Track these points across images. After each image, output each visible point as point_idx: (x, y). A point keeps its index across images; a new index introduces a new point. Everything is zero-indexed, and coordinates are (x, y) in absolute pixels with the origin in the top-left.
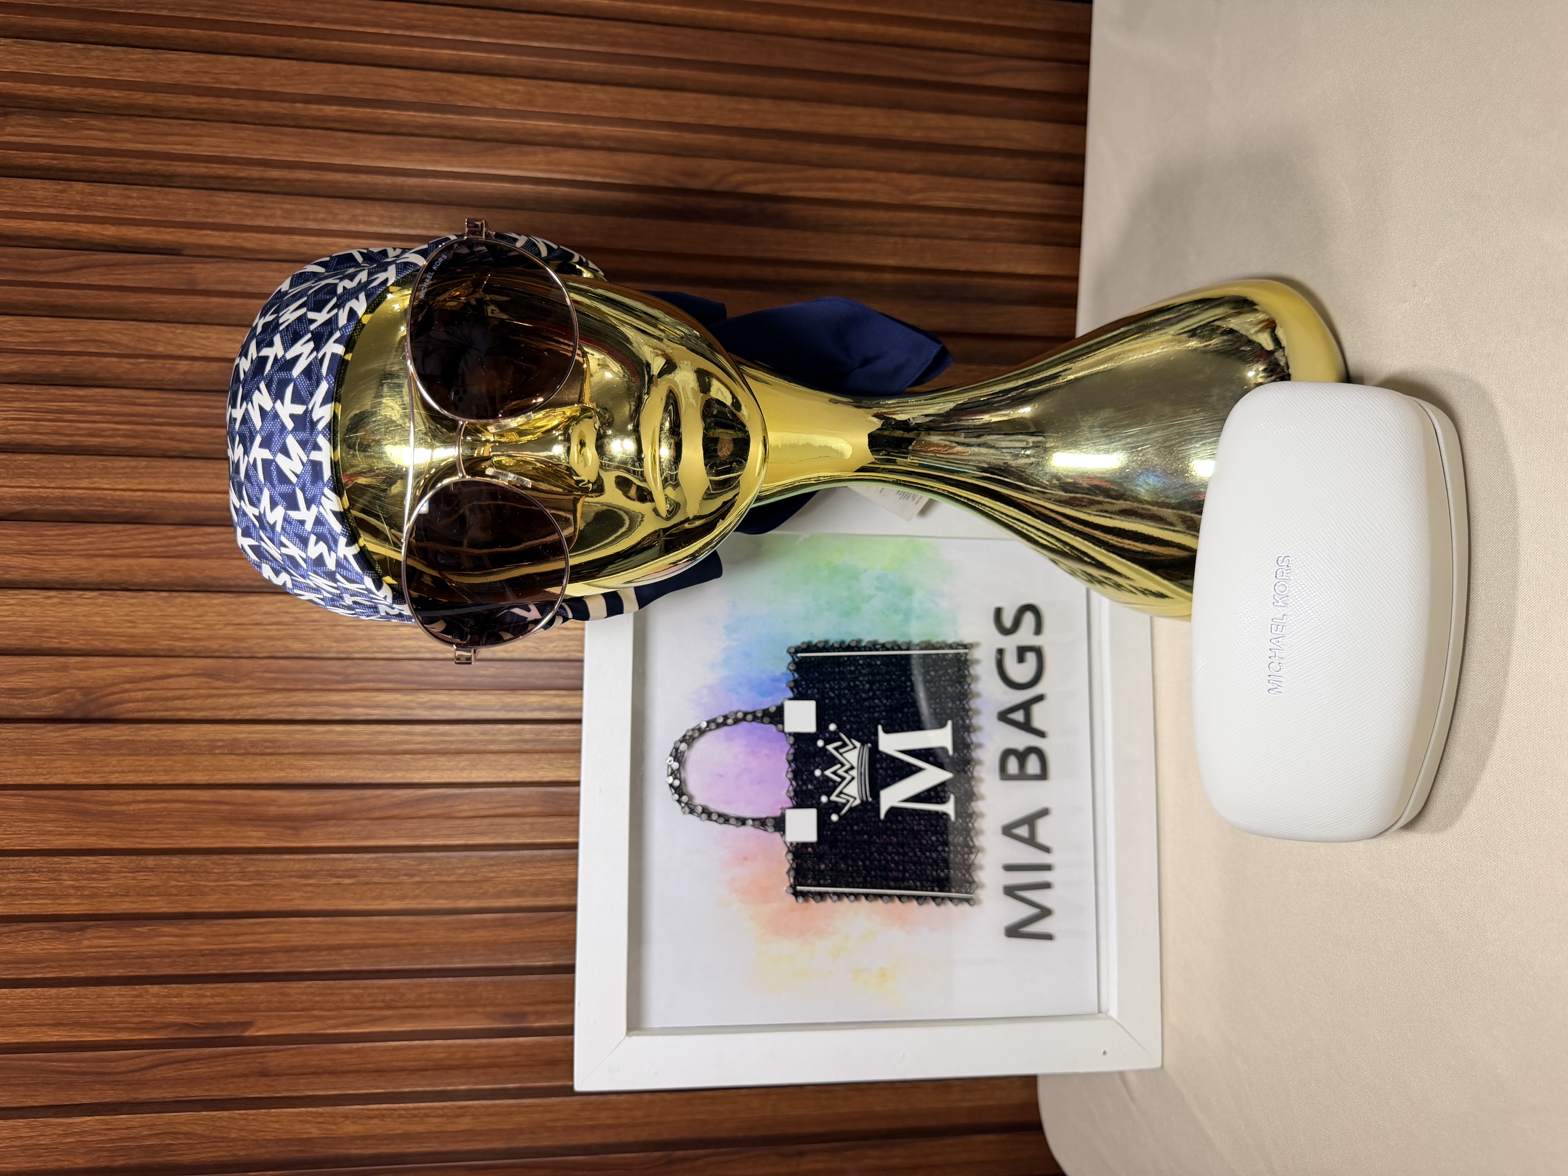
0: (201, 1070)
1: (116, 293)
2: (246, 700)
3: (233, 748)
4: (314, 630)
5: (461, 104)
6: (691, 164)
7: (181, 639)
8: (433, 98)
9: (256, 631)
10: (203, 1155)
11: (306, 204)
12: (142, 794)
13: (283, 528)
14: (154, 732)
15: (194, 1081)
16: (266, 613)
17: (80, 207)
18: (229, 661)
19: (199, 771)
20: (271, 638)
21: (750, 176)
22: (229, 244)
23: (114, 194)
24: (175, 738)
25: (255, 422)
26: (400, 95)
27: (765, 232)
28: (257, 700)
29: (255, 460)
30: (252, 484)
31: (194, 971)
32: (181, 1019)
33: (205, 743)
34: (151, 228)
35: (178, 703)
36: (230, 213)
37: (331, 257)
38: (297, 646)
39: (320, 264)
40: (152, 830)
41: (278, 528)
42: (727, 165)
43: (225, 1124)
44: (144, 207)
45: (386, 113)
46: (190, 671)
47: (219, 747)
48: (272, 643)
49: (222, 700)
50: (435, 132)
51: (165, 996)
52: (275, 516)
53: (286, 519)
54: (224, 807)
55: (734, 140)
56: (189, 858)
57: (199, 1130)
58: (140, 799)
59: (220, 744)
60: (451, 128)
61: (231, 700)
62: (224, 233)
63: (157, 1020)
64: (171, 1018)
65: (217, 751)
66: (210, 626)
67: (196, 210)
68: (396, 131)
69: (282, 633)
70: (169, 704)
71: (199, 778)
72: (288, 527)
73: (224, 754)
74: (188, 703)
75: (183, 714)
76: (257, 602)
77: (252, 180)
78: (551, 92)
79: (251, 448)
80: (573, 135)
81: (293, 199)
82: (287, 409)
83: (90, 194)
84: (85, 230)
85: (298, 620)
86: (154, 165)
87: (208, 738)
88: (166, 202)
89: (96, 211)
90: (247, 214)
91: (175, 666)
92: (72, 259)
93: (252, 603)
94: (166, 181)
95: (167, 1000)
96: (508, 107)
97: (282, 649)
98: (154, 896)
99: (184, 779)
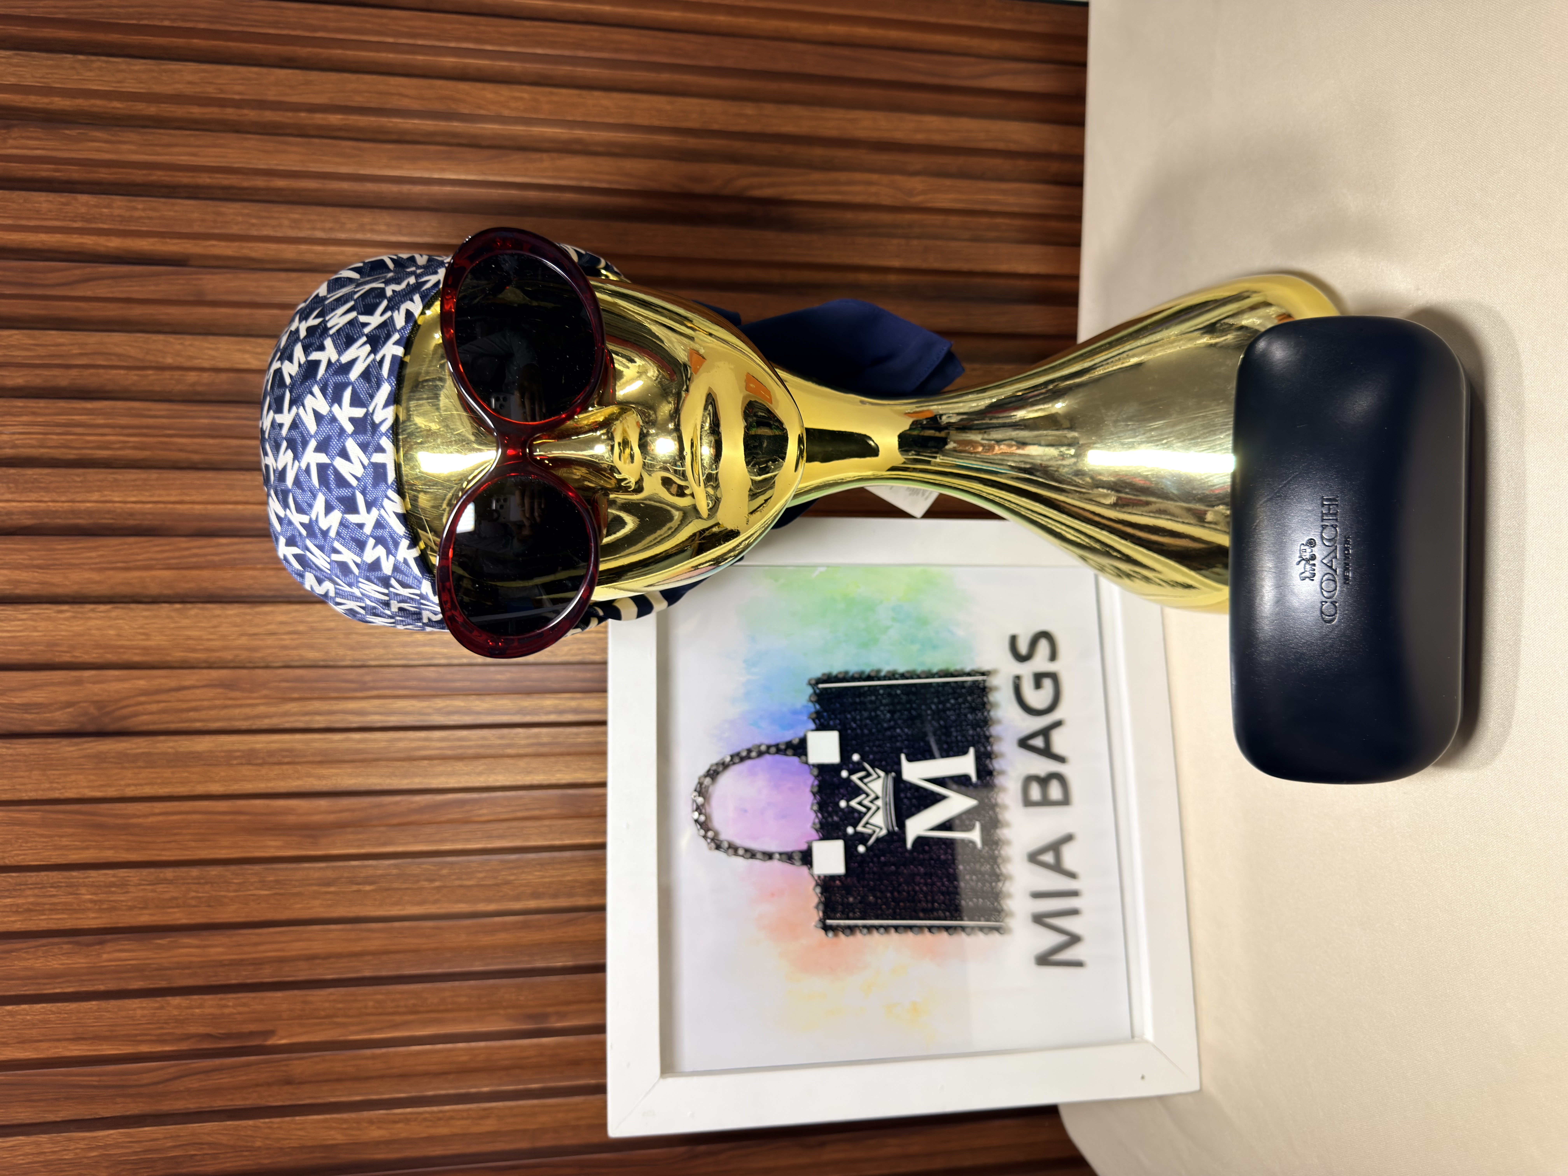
0: (225, 1080)
1: (121, 305)
2: (262, 709)
3: (251, 758)
4: (329, 639)
5: (466, 111)
6: (696, 168)
7: (194, 650)
8: (438, 106)
9: (270, 641)
10: (228, 1165)
11: (314, 213)
12: (159, 807)
13: (338, 533)
14: (171, 744)
15: (216, 1091)
16: (282, 623)
17: (84, 219)
18: (245, 672)
19: (216, 781)
20: (284, 648)
21: (756, 180)
22: (236, 254)
23: (119, 205)
24: (192, 749)
25: (308, 427)
26: (405, 103)
27: (770, 235)
28: (272, 710)
29: (308, 466)
30: (303, 490)
31: (214, 981)
32: (202, 1030)
33: (223, 754)
34: (156, 240)
35: (192, 715)
36: (237, 223)
37: (364, 263)
38: (312, 655)
39: (355, 270)
40: (170, 842)
41: (332, 534)
42: (731, 169)
43: (249, 1133)
44: (150, 218)
45: (392, 122)
46: (205, 683)
47: (236, 758)
48: (286, 652)
49: (237, 711)
50: (439, 139)
51: (187, 1008)
52: (331, 522)
53: (343, 524)
54: (242, 818)
55: (738, 145)
56: (209, 868)
57: (224, 1140)
58: (157, 811)
59: (238, 754)
60: (455, 135)
61: (248, 711)
62: (229, 244)
63: (179, 1031)
64: (192, 1030)
65: (235, 762)
66: (224, 637)
67: (203, 220)
68: (401, 139)
69: (297, 642)
70: (184, 715)
71: (216, 788)
72: (344, 532)
73: (242, 764)
74: (203, 714)
75: (198, 725)
76: (272, 612)
77: (256, 190)
78: (555, 98)
79: (303, 453)
80: (579, 141)
81: (300, 209)
82: (345, 413)
83: (96, 206)
84: (90, 242)
85: (313, 629)
86: (157, 176)
87: (225, 748)
88: (172, 213)
89: (102, 223)
90: (253, 225)
91: (190, 678)
92: (78, 272)
93: (266, 614)
94: (171, 191)
95: (189, 1011)
96: (513, 114)
97: (297, 658)
98: (173, 907)
99: (200, 789)
